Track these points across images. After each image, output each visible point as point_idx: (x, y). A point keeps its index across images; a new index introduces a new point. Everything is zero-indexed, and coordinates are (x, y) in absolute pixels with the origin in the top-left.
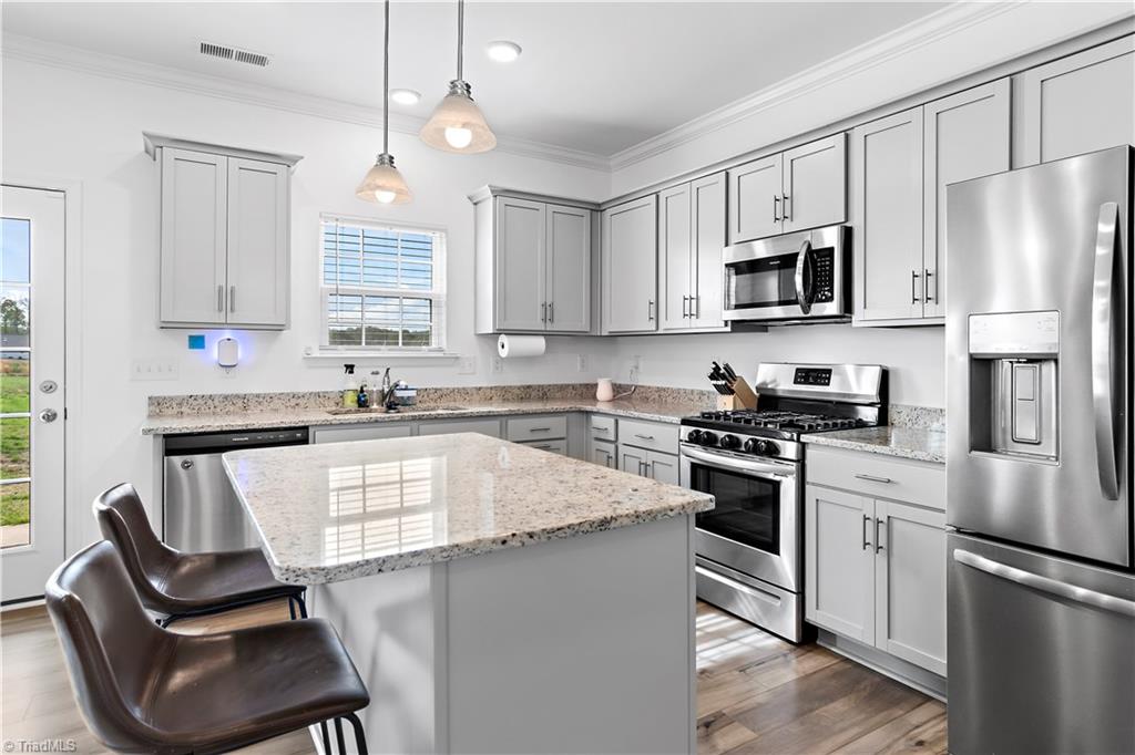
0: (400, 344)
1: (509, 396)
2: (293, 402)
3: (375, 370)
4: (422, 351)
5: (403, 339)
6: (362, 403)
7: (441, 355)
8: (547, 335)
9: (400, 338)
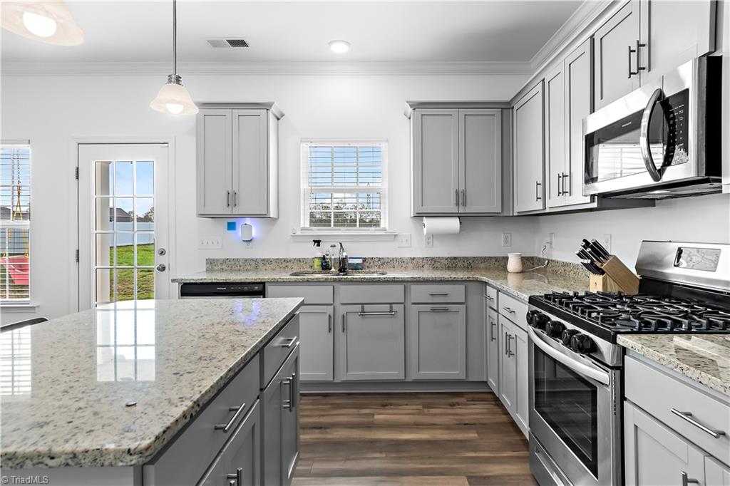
0: (358, 225)
1: (437, 265)
2: (284, 265)
3: (333, 244)
4: (371, 231)
5: (360, 222)
6: (325, 267)
7: (383, 233)
8: (461, 217)
9: (358, 221)
